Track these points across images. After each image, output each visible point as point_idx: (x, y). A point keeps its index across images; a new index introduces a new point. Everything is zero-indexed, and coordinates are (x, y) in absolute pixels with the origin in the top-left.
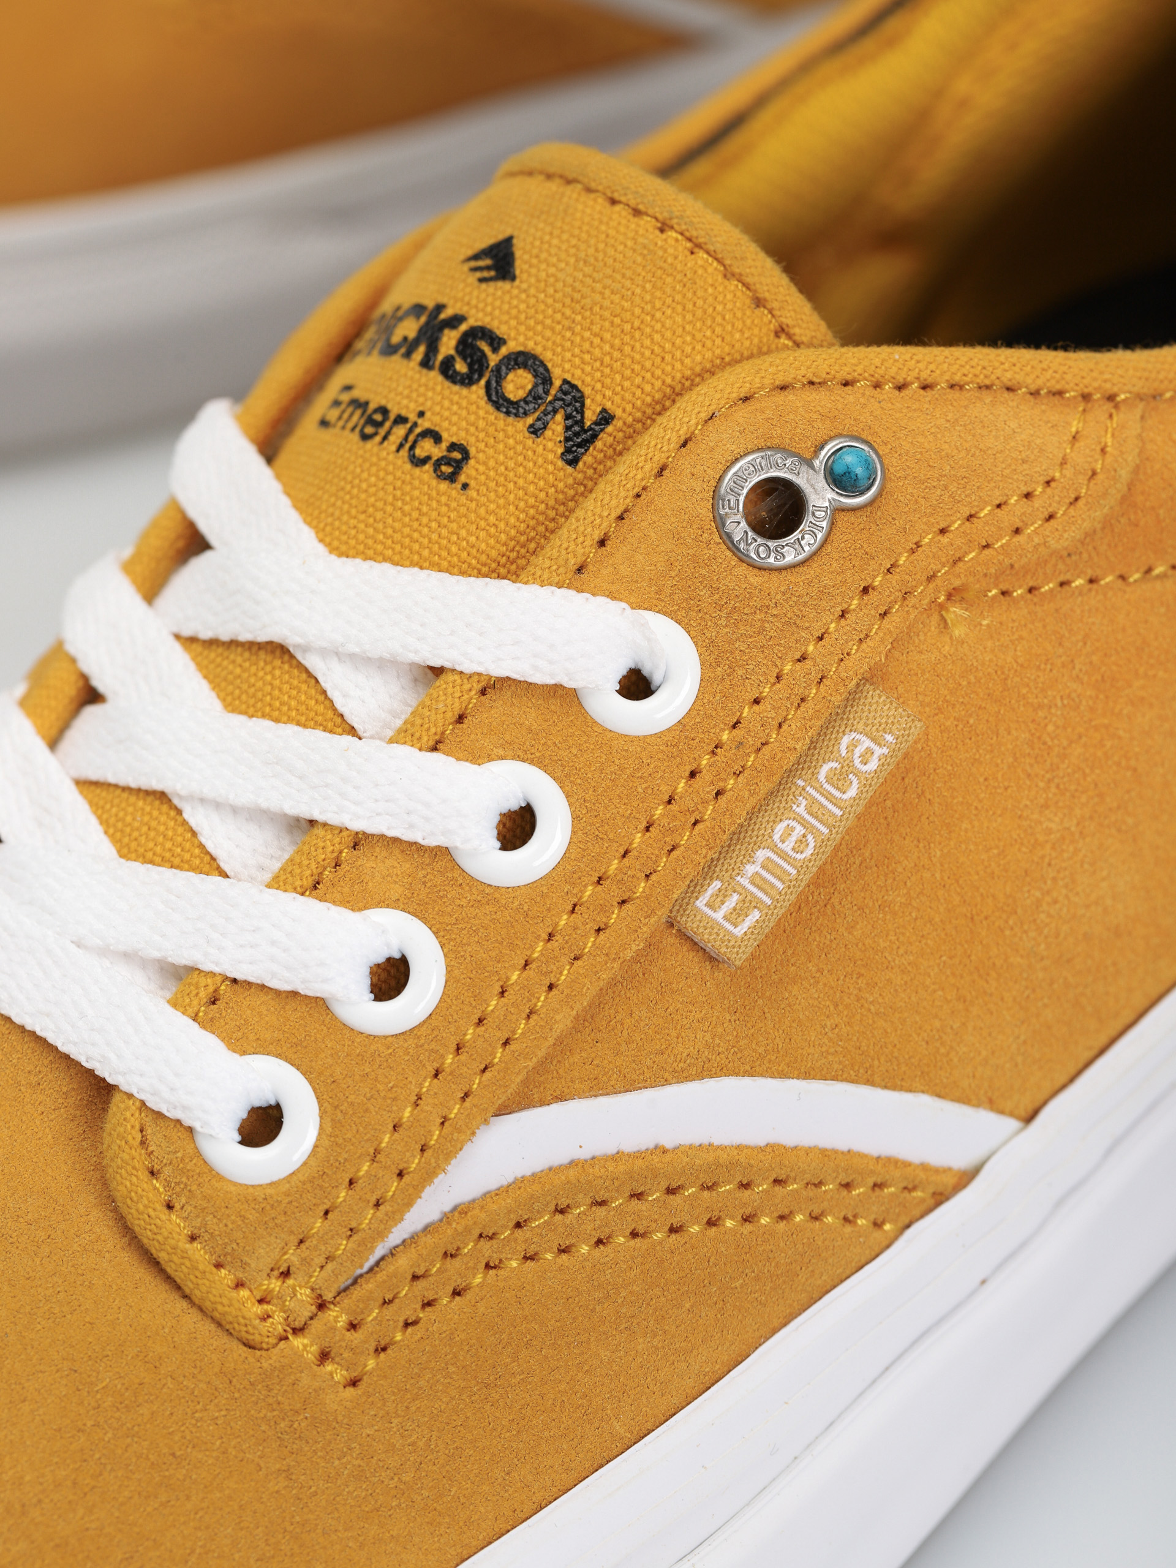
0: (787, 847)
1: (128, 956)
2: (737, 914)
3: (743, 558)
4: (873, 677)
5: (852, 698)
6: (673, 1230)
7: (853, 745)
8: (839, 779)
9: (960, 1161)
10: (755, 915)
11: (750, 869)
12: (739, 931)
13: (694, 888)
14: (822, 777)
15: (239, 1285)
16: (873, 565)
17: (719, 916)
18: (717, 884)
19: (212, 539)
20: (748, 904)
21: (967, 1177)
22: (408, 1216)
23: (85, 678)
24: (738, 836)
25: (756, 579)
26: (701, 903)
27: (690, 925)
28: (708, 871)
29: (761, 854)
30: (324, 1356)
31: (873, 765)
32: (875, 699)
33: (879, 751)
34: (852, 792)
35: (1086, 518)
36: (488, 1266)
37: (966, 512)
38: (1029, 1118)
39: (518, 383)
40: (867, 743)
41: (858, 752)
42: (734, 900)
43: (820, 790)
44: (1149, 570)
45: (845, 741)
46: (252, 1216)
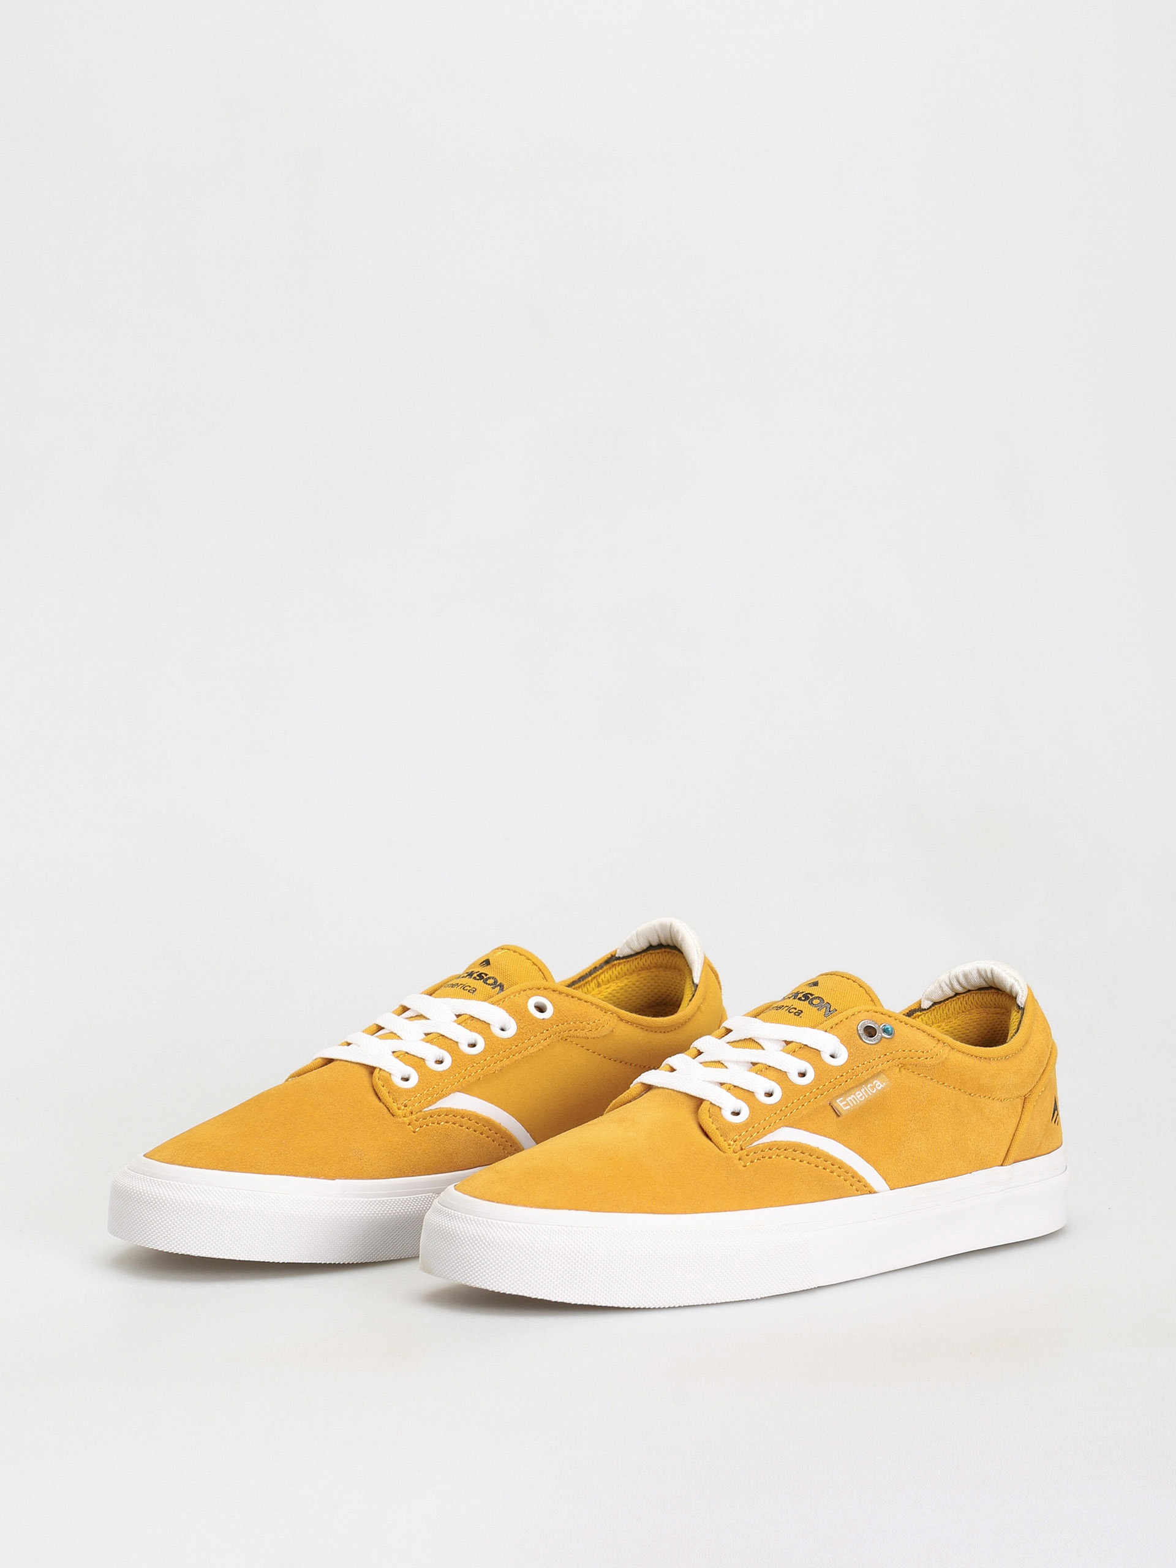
0: (858, 1097)
1: (711, 1082)
2: (845, 1105)
3: (861, 1039)
4: (882, 1072)
5: (879, 1074)
6: (816, 1166)
7: (876, 1083)
8: (872, 1088)
9: (876, 1190)
10: (849, 1107)
11: (849, 1098)
12: (845, 1109)
13: (837, 1097)
14: (868, 1086)
15: (725, 1141)
16: (888, 1050)
17: (841, 1104)
18: (841, 1099)
19: (732, 1028)
20: (848, 1104)
21: (875, 1192)
22: (764, 1138)
23: (699, 1050)
24: (849, 1090)
25: (863, 1043)
26: (838, 1101)
27: (835, 1105)
28: (841, 1095)
29: (852, 1096)
30: (740, 1159)
31: (879, 1088)
32: (883, 1076)
33: (881, 1086)
34: (874, 1091)
35: (933, 1062)
36: (777, 1155)
37: (910, 1049)
38: (891, 1190)
39: (815, 1002)
40: (879, 1083)
41: (877, 1084)
42: (845, 1103)
43: (867, 1088)
44: (944, 1084)
45: (875, 1082)
46: (731, 1127)
